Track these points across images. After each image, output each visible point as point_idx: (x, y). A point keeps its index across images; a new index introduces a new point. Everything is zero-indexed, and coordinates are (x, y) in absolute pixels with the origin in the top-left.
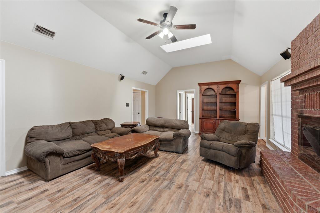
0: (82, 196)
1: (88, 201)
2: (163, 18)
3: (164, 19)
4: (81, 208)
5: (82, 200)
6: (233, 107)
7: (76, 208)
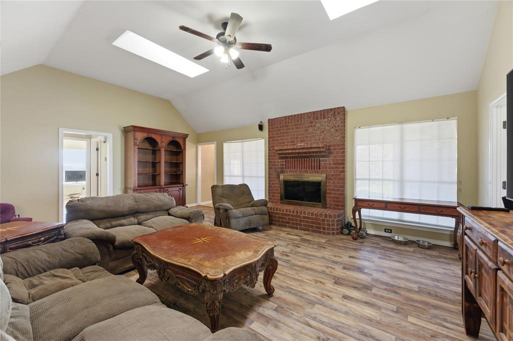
0: (313, 336)
1: (322, 323)
2: (222, 29)
3: (222, 31)
4: (340, 326)
5: (322, 332)
6: (175, 169)
7: (343, 333)
